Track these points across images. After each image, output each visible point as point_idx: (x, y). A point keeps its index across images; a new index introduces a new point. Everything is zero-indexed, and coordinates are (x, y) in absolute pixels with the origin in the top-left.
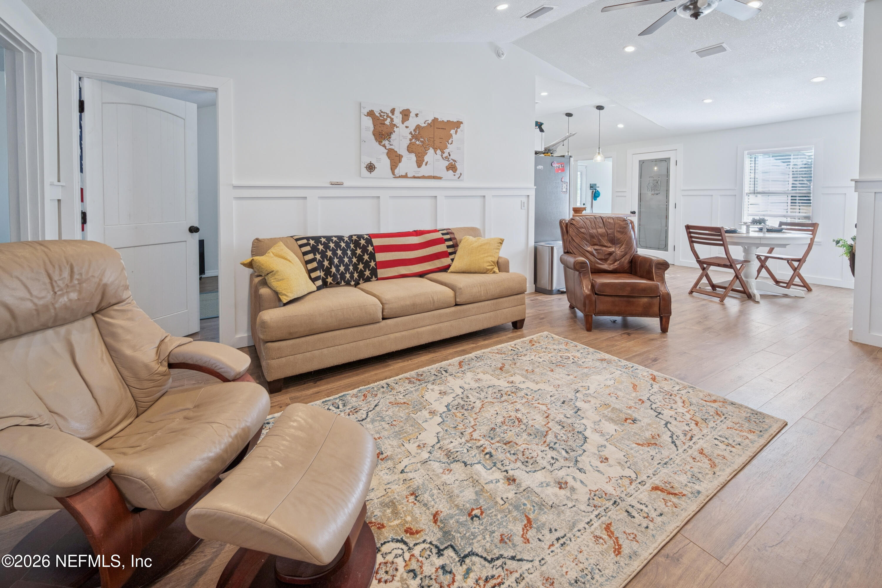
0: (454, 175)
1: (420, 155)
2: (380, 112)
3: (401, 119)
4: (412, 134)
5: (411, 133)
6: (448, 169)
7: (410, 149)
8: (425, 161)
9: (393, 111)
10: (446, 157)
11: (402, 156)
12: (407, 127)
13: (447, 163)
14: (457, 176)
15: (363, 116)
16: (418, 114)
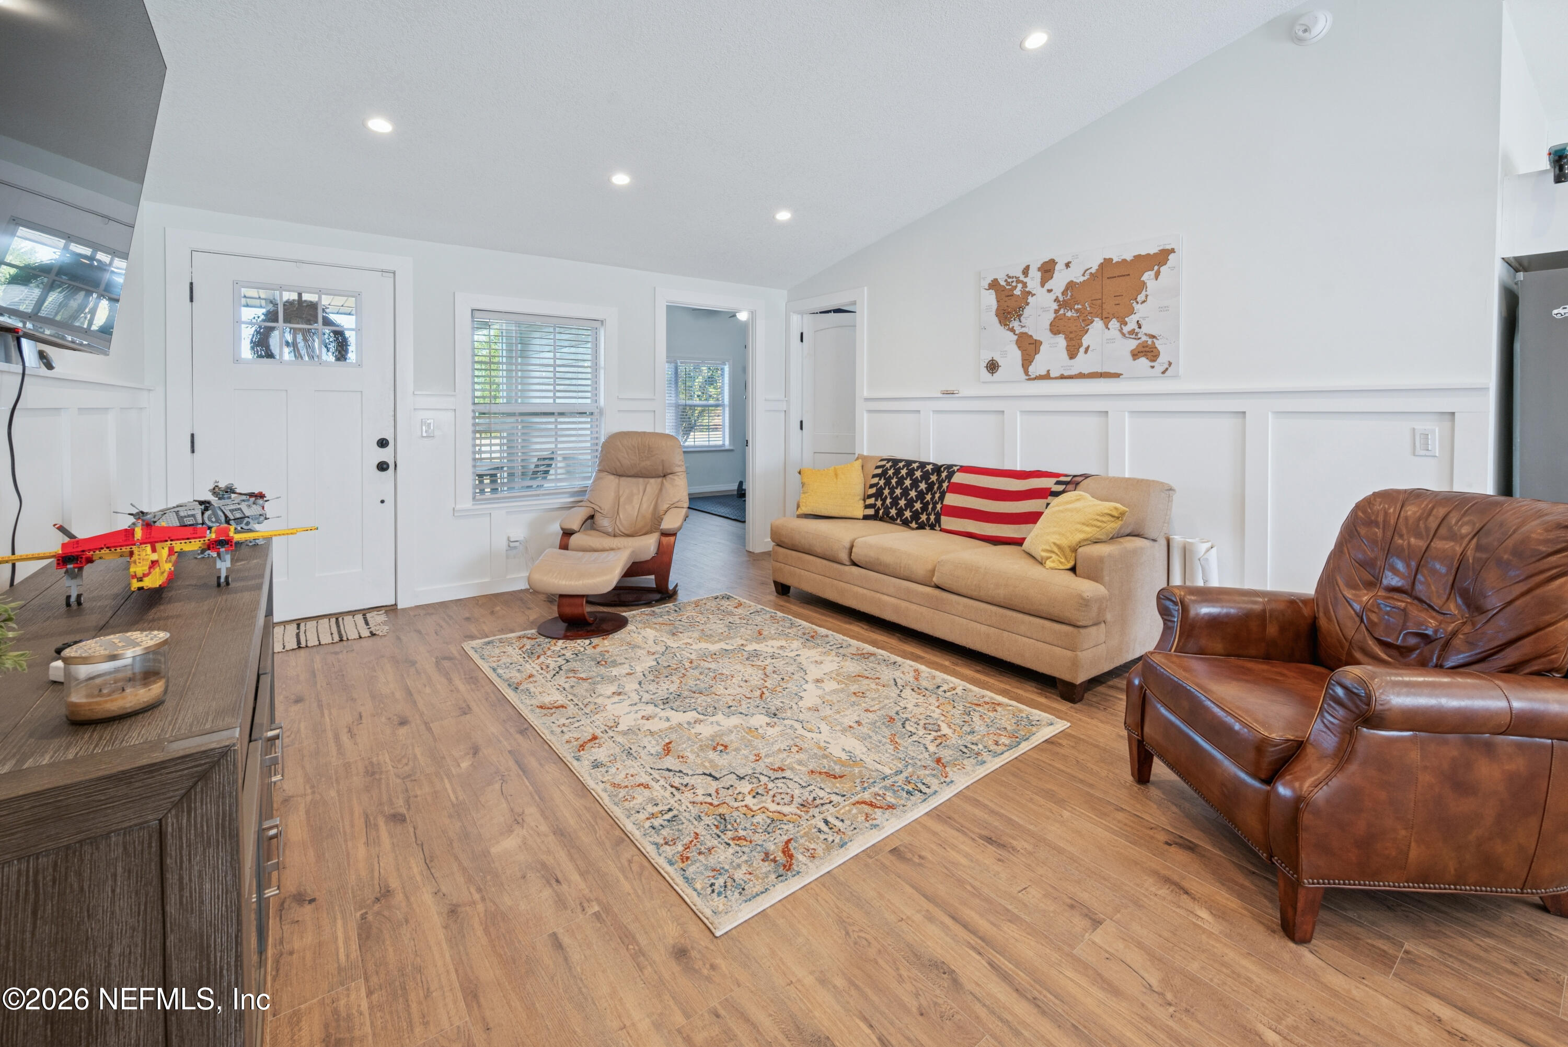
0: (1153, 367)
1: (1072, 336)
2: (1006, 278)
3: (1039, 280)
4: (1059, 301)
5: (1057, 300)
6: (1135, 355)
7: (1055, 329)
8: (1085, 345)
9: (1026, 271)
10: (1132, 332)
12: (1050, 291)
13: (1133, 344)
14: (1159, 368)
15: (982, 291)
16: (1070, 262)
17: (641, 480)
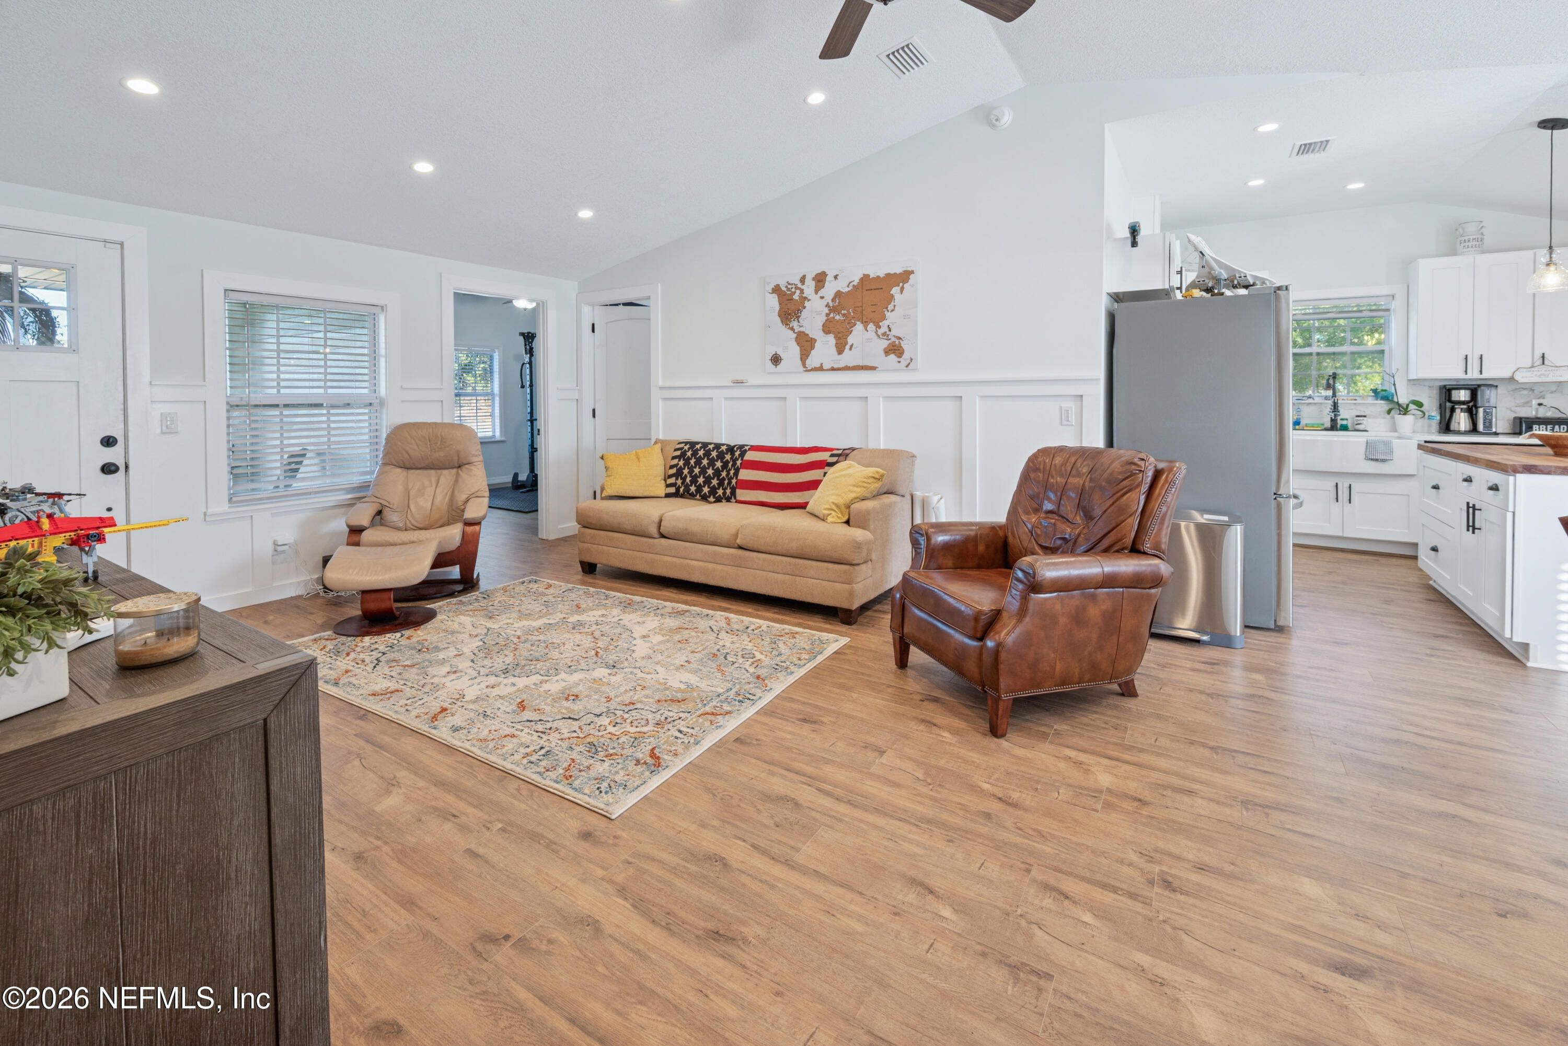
0: (899, 362)
1: (840, 335)
2: (787, 284)
3: (813, 288)
4: (829, 307)
5: (827, 305)
6: (887, 352)
7: (826, 329)
8: (850, 343)
9: (803, 280)
10: (884, 334)
11: (816, 340)
12: (822, 298)
13: (885, 344)
14: (904, 363)
15: (767, 294)
16: (837, 275)
17: (433, 472)
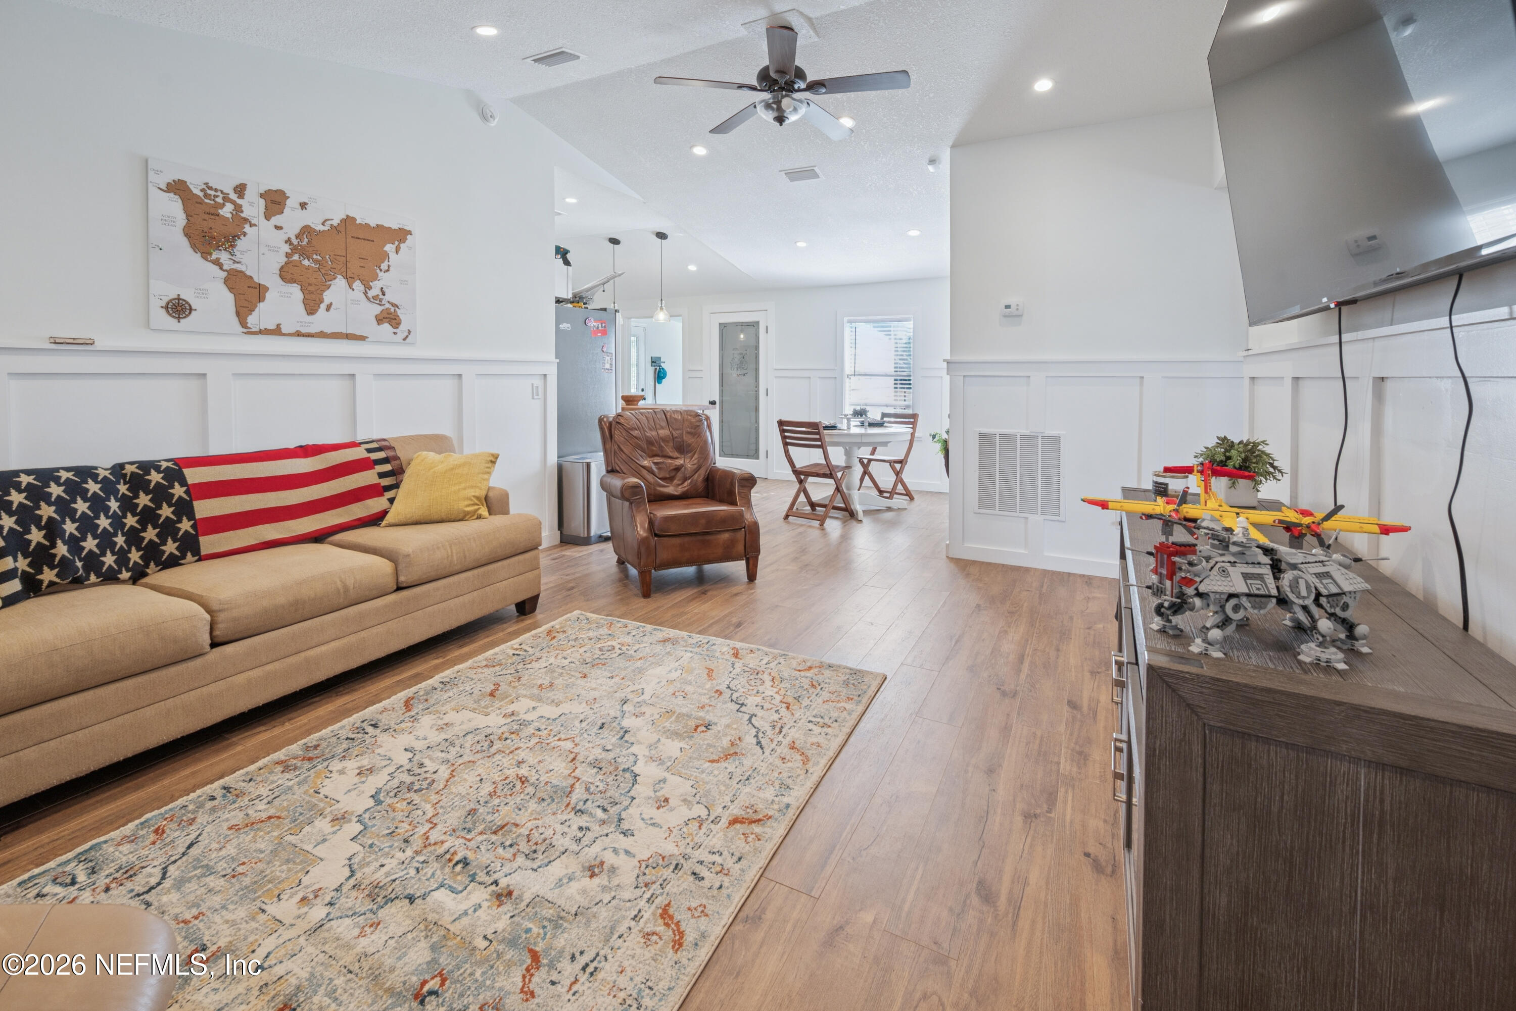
0: (395, 333)
1: (310, 288)
2: (204, 187)
3: (262, 209)
4: (291, 244)
5: (288, 241)
7: (287, 274)
8: (327, 301)
9: (240, 190)
10: (374, 298)
11: (267, 289)
12: (278, 228)
13: (377, 309)
14: (402, 335)
15: (154, 192)
16: (305, 204)
